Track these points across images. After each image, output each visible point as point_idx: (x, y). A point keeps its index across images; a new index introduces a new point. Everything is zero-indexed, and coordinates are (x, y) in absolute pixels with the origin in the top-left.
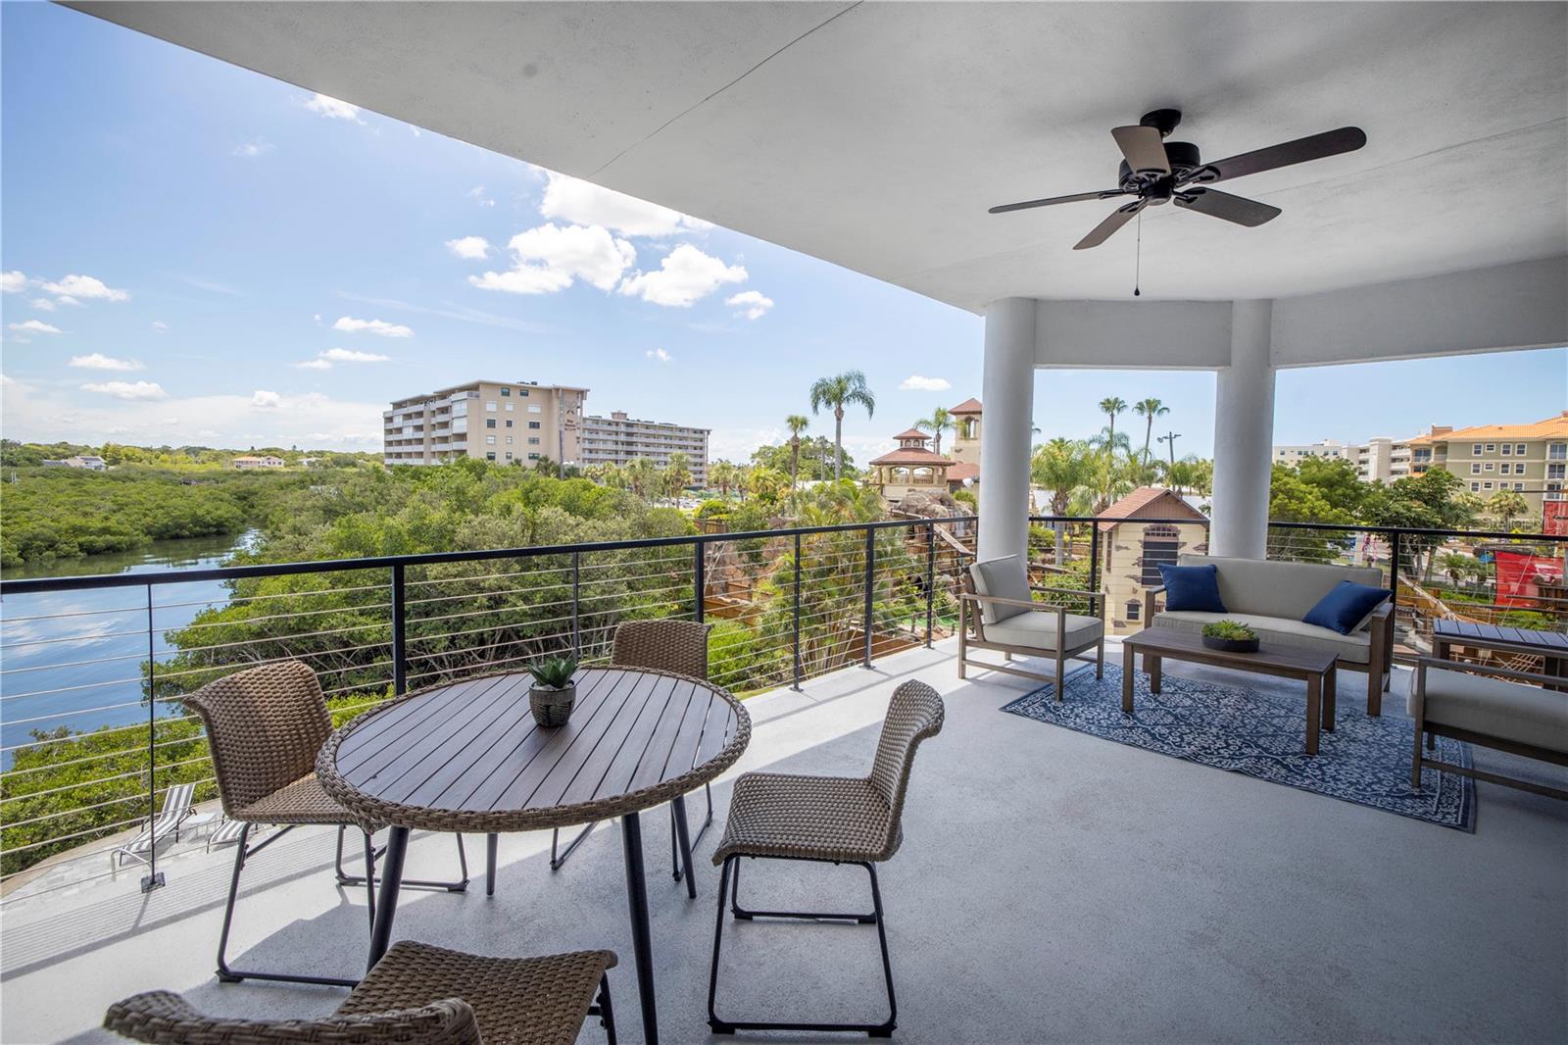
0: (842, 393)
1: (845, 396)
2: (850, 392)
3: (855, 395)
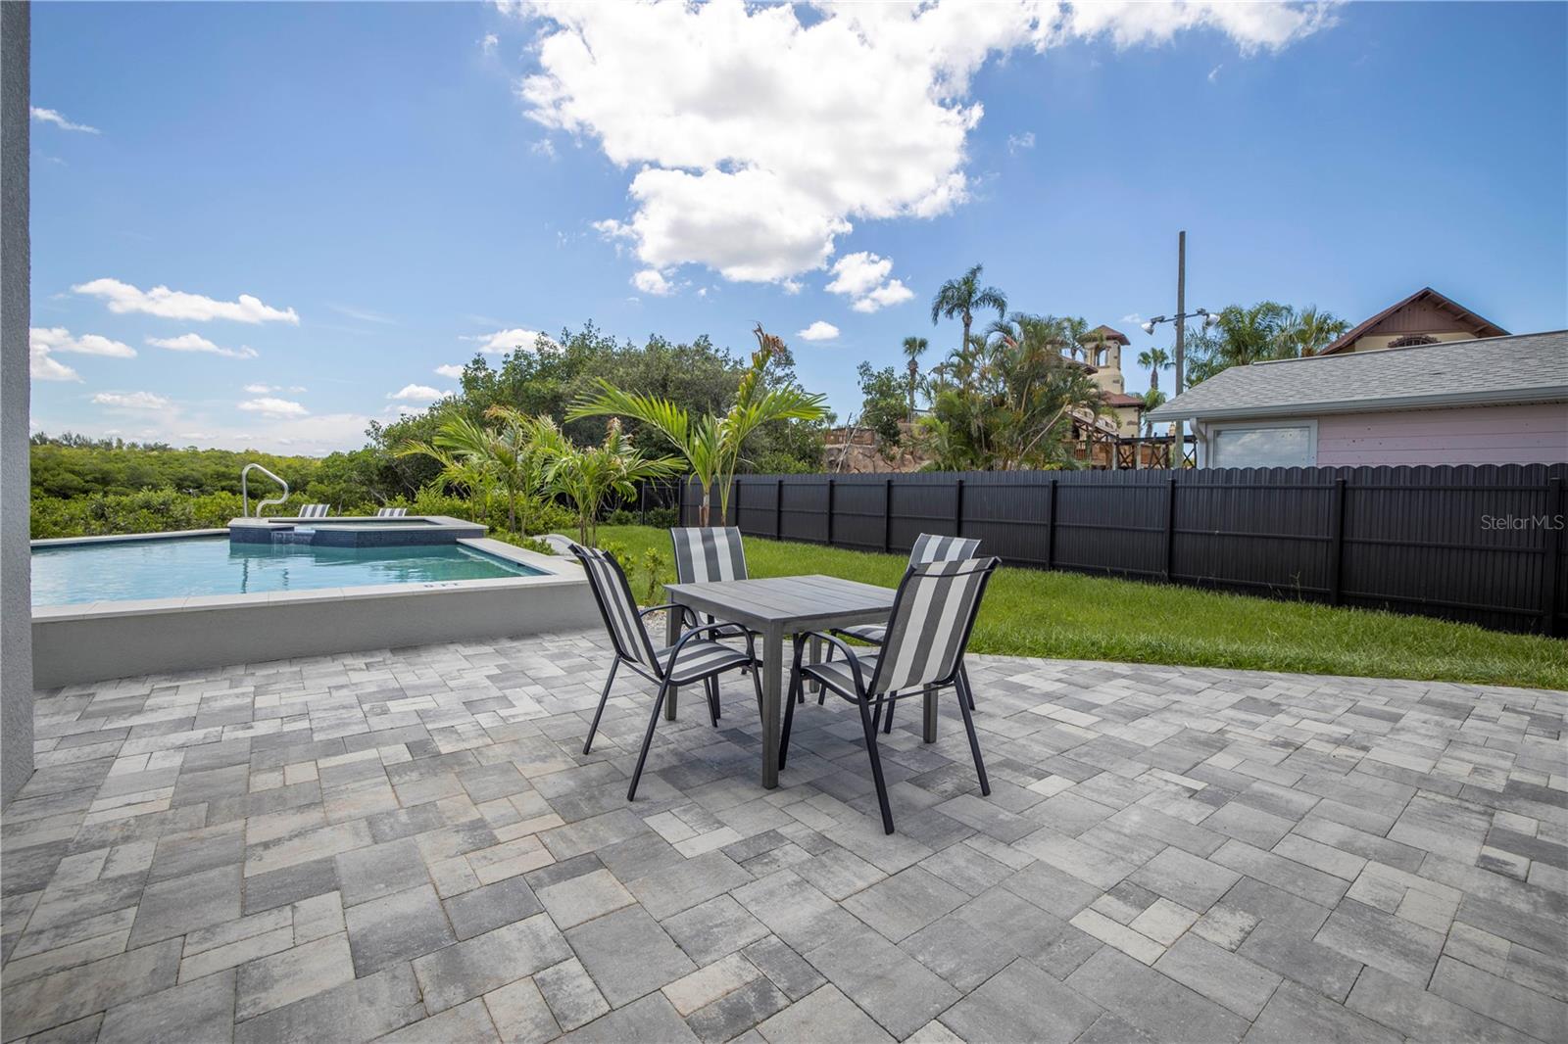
0: (970, 295)
1: (973, 300)
2: (979, 295)
3: (983, 299)
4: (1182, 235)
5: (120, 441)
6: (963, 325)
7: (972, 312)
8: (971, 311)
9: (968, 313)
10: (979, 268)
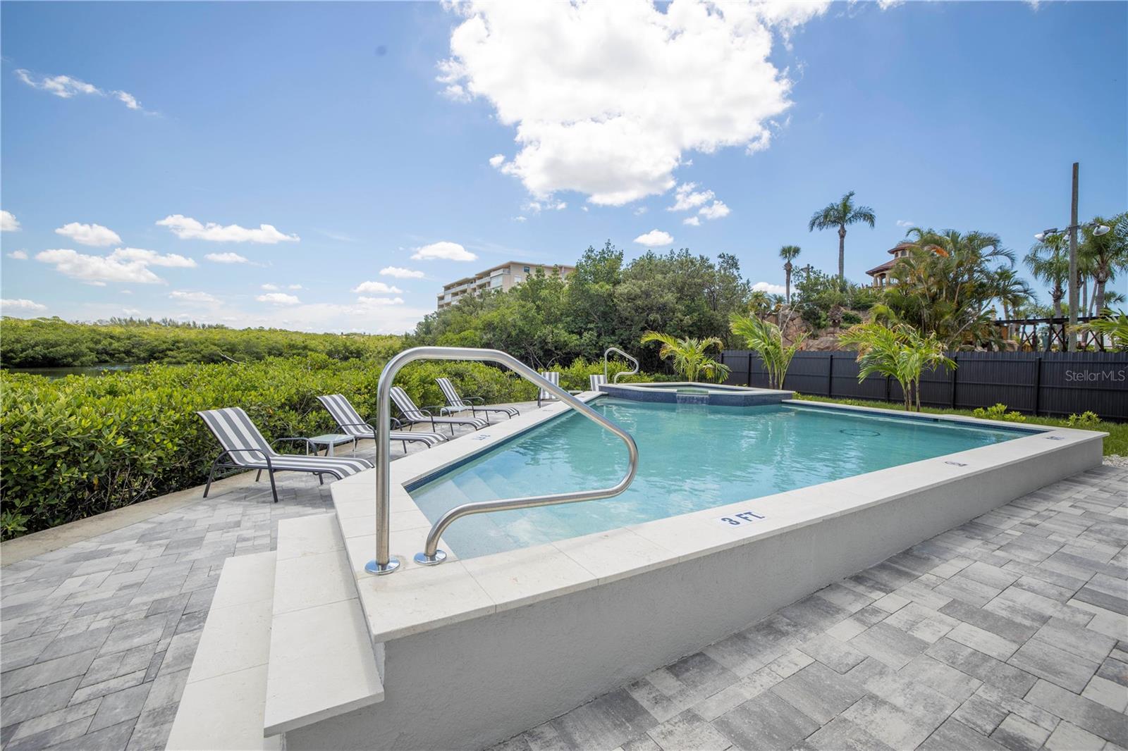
0: (846, 214)
2: (852, 213)
3: (856, 215)
4: (1076, 166)
5: (194, 323)
6: (839, 237)
7: (847, 227)
8: (845, 226)
9: (843, 227)
10: (852, 194)
